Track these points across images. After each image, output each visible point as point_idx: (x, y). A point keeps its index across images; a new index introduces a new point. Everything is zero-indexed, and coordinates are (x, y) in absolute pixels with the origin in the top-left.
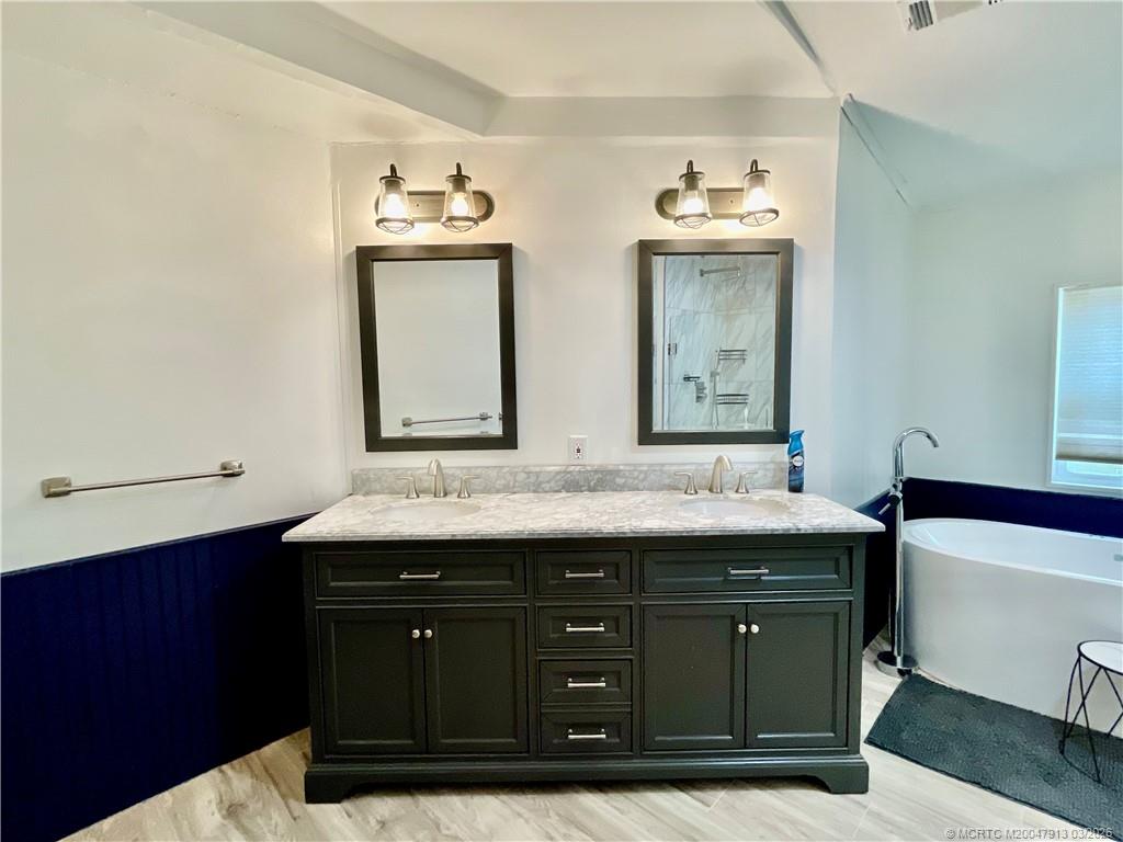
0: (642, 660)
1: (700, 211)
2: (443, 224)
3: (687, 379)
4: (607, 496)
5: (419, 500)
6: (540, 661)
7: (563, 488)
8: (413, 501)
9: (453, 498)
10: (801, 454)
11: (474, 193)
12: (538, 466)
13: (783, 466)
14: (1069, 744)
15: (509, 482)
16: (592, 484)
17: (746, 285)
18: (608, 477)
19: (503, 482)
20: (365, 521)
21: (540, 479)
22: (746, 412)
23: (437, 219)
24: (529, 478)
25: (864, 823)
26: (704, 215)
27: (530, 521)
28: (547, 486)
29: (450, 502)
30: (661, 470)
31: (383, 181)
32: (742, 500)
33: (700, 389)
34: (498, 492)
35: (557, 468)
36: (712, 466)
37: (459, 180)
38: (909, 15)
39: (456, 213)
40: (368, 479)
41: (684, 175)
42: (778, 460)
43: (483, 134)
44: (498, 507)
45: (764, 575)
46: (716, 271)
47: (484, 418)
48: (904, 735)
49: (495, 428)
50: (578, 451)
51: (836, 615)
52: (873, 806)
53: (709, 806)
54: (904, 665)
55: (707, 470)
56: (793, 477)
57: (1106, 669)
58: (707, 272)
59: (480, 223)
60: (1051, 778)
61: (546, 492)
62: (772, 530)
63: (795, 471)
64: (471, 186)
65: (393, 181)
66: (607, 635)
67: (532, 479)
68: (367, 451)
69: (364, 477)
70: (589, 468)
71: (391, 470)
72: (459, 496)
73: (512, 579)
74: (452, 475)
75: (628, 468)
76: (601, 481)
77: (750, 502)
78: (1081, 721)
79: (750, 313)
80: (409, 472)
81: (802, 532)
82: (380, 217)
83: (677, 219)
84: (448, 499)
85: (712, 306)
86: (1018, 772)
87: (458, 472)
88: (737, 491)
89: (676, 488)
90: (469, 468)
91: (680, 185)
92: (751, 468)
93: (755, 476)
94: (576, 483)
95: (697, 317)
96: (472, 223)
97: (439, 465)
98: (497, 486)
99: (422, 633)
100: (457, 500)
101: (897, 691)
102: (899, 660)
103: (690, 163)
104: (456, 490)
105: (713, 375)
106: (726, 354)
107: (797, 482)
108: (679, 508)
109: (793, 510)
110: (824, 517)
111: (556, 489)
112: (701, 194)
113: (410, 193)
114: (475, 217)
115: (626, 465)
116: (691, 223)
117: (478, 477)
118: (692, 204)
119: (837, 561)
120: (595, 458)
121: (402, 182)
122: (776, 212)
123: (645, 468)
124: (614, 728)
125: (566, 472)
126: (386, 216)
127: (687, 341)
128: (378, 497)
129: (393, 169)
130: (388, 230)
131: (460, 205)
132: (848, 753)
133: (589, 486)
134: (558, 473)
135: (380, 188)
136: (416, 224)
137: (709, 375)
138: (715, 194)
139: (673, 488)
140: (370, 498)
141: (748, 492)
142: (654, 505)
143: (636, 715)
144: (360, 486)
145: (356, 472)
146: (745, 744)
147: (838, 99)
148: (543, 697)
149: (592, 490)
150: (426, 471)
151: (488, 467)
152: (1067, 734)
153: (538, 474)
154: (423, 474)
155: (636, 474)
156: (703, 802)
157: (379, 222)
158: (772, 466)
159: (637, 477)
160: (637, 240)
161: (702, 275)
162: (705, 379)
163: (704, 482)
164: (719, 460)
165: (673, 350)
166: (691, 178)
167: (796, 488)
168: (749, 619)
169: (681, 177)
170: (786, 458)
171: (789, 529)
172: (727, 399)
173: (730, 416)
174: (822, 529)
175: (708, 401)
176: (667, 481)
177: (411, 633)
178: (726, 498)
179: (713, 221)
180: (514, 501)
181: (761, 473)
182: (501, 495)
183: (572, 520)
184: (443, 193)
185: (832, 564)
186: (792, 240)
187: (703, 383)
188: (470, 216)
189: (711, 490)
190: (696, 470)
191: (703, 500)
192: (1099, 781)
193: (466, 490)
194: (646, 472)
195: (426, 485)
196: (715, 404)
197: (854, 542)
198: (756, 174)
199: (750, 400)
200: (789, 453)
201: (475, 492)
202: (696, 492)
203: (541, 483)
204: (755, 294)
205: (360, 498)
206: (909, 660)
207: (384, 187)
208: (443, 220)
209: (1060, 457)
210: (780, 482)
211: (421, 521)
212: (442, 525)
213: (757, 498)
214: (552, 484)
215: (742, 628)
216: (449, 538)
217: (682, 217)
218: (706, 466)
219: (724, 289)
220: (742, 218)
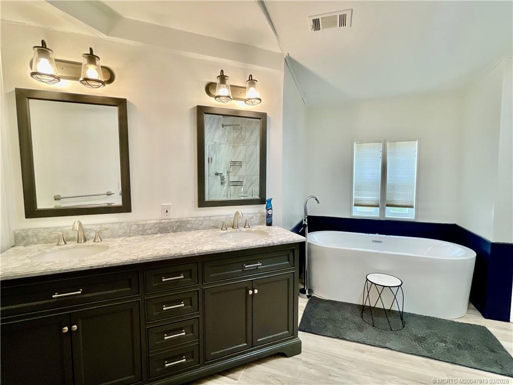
0: (204, 317)
1: (227, 95)
2: (81, 81)
3: (217, 174)
4: (182, 234)
5: (67, 245)
6: (148, 329)
7: (159, 231)
8: (62, 247)
9: (90, 242)
10: (271, 209)
11: (102, 67)
12: (144, 221)
13: (264, 214)
14: (364, 314)
15: (126, 232)
16: (174, 228)
17: (242, 133)
18: (183, 224)
19: (123, 230)
20: (24, 265)
21: (145, 228)
22: (242, 189)
23: (76, 79)
24: (138, 227)
25: (301, 368)
26: (229, 97)
27: (141, 253)
28: (149, 231)
29: (88, 246)
30: (209, 220)
31: (36, 49)
32: (247, 231)
33: (222, 178)
34: (120, 236)
35: (155, 221)
36: (234, 216)
37: (92, 58)
38: (312, 24)
39: (89, 77)
40: (27, 236)
41: (219, 76)
42: (261, 212)
43: (107, 34)
44: (120, 246)
45: (259, 266)
46: (229, 125)
47: (109, 194)
48: (312, 323)
49: (117, 201)
50: (167, 211)
51: (288, 279)
52: (304, 359)
53: (237, 380)
54: (309, 293)
55: (231, 218)
56: (268, 220)
57: (375, 284)
58: (226, 126)
59: (106, 85)
60: (360, 329)
61: (149, 234)
62: (263, 245)
63: (269, 216)
64: (100, 63)
65: (43, 49)
66: (185, 308)
67: (141, 228)
68: (26, 218)
69: (24, 234)
70: (173, 220)
71: (45, 229)
72: (94, 241)
73: (130, 287)
74: (90, 229)
75: (193, 219)
76: (180, 227)
77: (251, 232)
78: (367, 304)
79: (243, 145)
80: (59, 229)
81: (275, 245)
82: (33, 71)
83: (216, 97)
84: (87, 243)
85: (227, 141)
86: (350, 329)
87: (94, 227)
88: (244, 227)
89: (217, 227)
90: (101, 225)
91: (218, 81)
92: (250, 216)
93: (252, 220)
94: (165, 229)
95: (220, 146)
96: (101, 84)
97: (80, 224)
98: (119, 234)
99: (70, 328)
100: (93, 244)
101: (307, 305)
102: (307, 291)
103: (222, 71)
104: (92, 238)
105: (228, 172)
106: (234, 163)
107: (270, 222)
108: (220, 238)
109: (270, 234)
110: (283, 237)
111: (156, 232)
112: (227, 86)
113: (56, 60)
114: (103, 80)
115: (192, 218)
116: (222, 100)
117: (107, 229)
118: (223, 91)
119: (288, 255)
120: (176, 214)
121: (50, 52)
122: (260, 100)
123: (202, 219)
124: (190, 354)
125: (160, 223)
126: (39, 71)
127: (216, 157)
128: (36, 246)
129: (43, 42)
130: (41, 80)
131: (92, 72)
132: (293, 338)
133: (173, 230)
134: (156, 224)
135: (34, 53)
136: (61, 80)
137: (226, 172)
138: (234, 88)
139: (216, 227)
140: (28, 247)
141: (249, 227)
142: (208, 237)
143: (201, 346)
144: (20, 240)
145: (17, 232)
146: (252, 345)
147: (283, 54)
148: (150, 347)
149: (174, 231)
150: (71, 228)
151: (113, 223)
152: (363, 309)
153: (144, 225)
154: (69, 230)
155: (197, 222)
156: (234, 379)
157: (33, 74)
158: (259, 215)
159: (198, 224)
160: (196, 105)
161: (223, 127)
162: (225, 174)
163: (230, 224)
164: (237, 213)
165: (210, 160)
166: (223, 78)
167: (269, 224)
168: (253, 287)
169: (218, 77)
170: (265, 211)
171: (270, 244)
172: (234, 184)
173: (235, 191)
174: (283, 242)
175: (226, 184)
176: (212, 225)
177: (62, 330)
178: (240, 231)
179: (232, 101)
180: (130, 241)
181: (255, 218)
182: (122, 238)
183: (166, 249)
184: (81, 64)
185: (286, 257)
186: (266, 113)
187: (223, 176)
188: (100, 79)
189: (233, 227)
190: (227, 218)
191: (231, 232)
192: (374, 326)
193: (99, 236)
194: (202, 221)
195: (72, 236)
196: (229, 185)
197: (295, 246)
198: (251, 81)
199: (244, 183)
200: (266, 209)
201: (105, 237)
202: (227, 229)
203: (146, 230)
204: (245, 137)
205: (21, 248)
206: (311, 291)
207: (37, 53)
208: (81, 79)
209: (355, 205)
210: (262, 222)
211: (68, 260)
212: (83, 261)
213: (254, 230)
214: (152, 230)
215: (251, 292)
216: (89, 268)
217: (219, 97)
218: (231, 217)
219: (232, 134)
220: (246, 101)
